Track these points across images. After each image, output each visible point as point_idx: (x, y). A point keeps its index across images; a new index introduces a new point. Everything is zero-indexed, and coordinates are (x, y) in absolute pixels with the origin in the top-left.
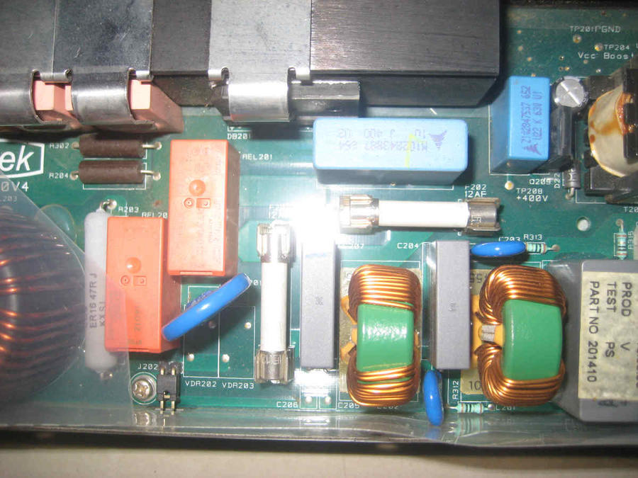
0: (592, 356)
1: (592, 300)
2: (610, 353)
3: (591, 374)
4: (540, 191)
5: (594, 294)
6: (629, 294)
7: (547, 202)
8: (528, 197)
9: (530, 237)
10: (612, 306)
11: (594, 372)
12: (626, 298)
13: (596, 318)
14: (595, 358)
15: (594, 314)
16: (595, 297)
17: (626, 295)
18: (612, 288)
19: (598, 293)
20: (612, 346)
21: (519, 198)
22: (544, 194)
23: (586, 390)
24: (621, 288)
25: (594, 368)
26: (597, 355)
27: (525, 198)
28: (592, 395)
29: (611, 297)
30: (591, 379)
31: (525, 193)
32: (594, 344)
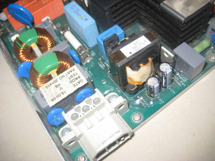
0: (53, 83)
1: (68, 72)
2: (56, 86)
3: (48, 86)
4: (104, 66)
5: (70, 71)
6: (77, 79)
7: (103, 70)
8: (100, 65)
9: (90, 73)
10: (70, 78)
11: (49, 86)
12: (75, 79)
13: (64, 77)
14: (53, 84)
15: (65, 75)
16: (70, 72)
17: (76, 79)
18: (75, 74)
19: (72, 72)
20: (59, 85)
21: (98, 63)
22: (104, 68)
23: (43, 88)
24: (77, 76)
25: (50, 85)
26: (54, 84)
27: (99, 64)
28: (42, 90)
29: (73, 76)
30: (47, 87)
31: (101, 64)
32: (57, 81)
